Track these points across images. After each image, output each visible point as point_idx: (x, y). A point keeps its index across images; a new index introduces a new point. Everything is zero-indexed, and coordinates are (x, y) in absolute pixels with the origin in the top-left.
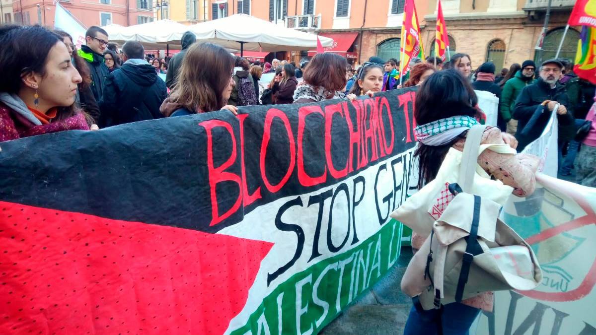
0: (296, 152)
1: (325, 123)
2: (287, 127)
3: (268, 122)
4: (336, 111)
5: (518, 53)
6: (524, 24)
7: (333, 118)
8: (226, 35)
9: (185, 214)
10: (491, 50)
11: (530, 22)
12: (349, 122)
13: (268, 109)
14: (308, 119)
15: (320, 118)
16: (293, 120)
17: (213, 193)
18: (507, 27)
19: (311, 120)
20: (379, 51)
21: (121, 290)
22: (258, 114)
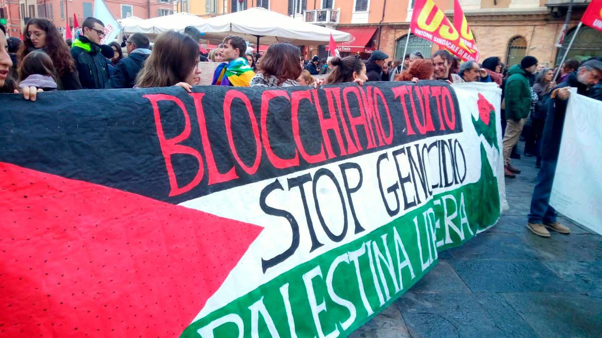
0: (260, 133)
1: (290, 108)
2: (249, 108)
3: (227, 102)
4: (305, 97)
5: (539, 50)
6: (547, 20)
7: (300, 104)
8: (241, 29)
9: (137, 180)
10: (512, 47)
11: (553, 19)
12: (319, 109)
13: (227, 91)
14: (273, 102)
15: (285, 103)
16: (254, 102)
17: (169, 164)
18: (529, 23)
19: (275, 104)
20: (398, 47)
21: (69, 246)
22: (215, 94)
